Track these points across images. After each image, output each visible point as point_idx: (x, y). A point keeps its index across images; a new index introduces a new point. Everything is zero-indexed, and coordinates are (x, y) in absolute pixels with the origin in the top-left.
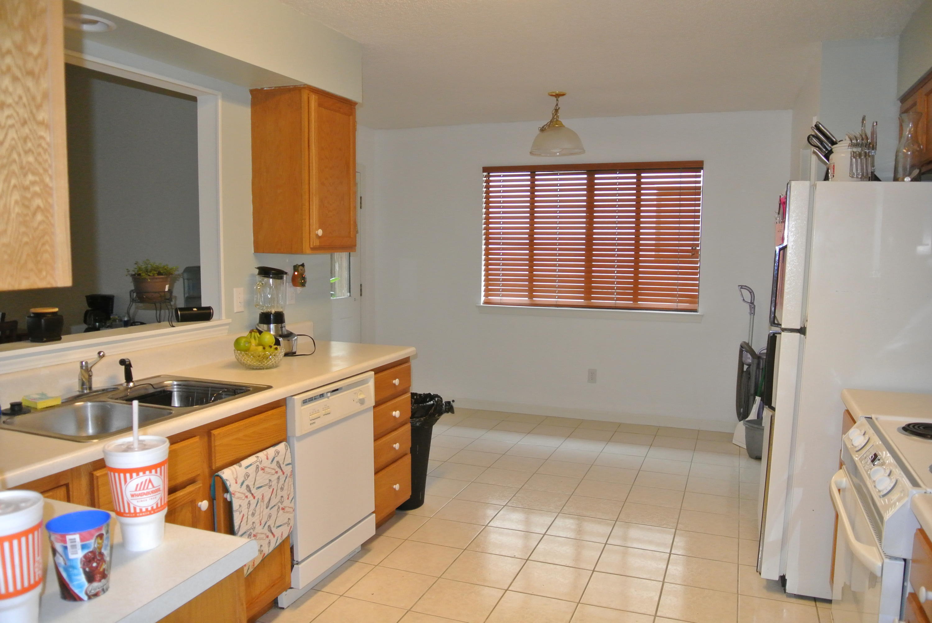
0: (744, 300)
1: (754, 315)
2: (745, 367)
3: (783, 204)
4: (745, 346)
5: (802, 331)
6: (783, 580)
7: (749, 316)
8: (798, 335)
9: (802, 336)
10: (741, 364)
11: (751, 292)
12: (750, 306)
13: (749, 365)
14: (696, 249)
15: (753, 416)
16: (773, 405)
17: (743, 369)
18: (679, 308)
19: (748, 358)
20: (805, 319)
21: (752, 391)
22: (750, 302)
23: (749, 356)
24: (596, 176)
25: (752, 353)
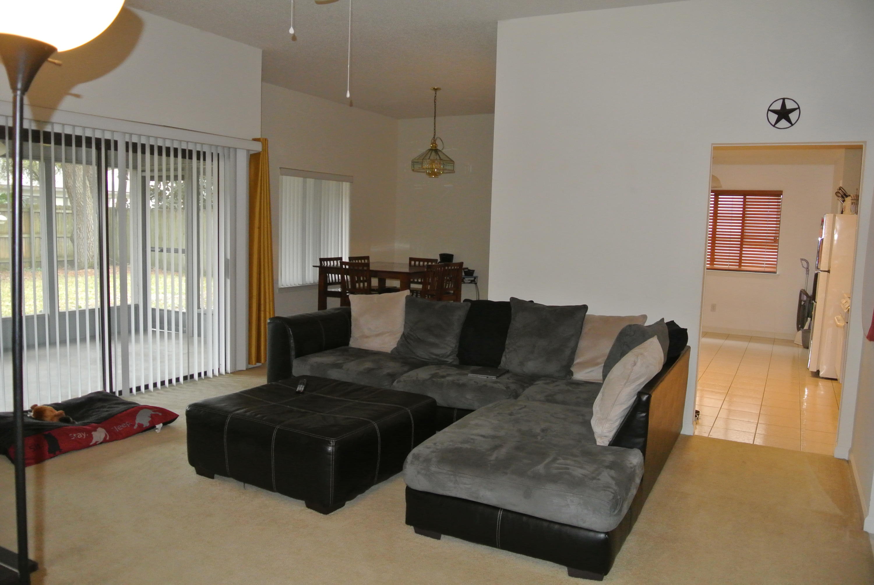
0: (803, 266)
1: (808, 275)
2: (803, 303)
3: (823, 221)
4: (803, 291)
5: (828, 271)
6: (818, 372)
7: (805, 275)
8: (827, 273)
9: (829, 273)
10: (800, 301)
11: (807, 263)
12: (806, 270)
13: (804, 301)
14: (776, 238)
15: (806, 327)
16: (816, 301)
17: (801, 303)
18: (765, 270)
19: (805, 298)
20: (829, 267)
21: (806, 315)
22: (806, 267)
23: (805, 296)
24: (720, 197)
25: (807, 295)
